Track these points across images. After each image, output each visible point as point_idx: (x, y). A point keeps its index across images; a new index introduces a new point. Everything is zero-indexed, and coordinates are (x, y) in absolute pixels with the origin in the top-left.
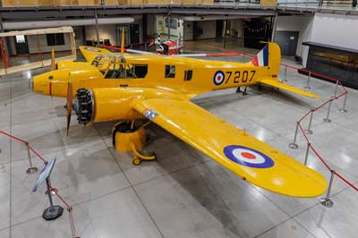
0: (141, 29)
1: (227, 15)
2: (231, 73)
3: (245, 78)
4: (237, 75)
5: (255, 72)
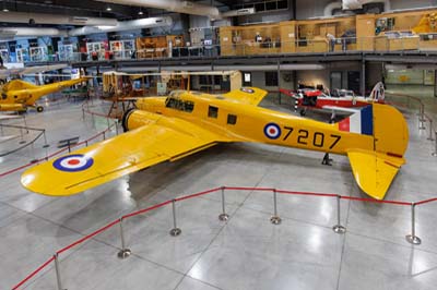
2: (292, 129)
3: (318, 142)
4: (304, 134)
5: (339, 138)
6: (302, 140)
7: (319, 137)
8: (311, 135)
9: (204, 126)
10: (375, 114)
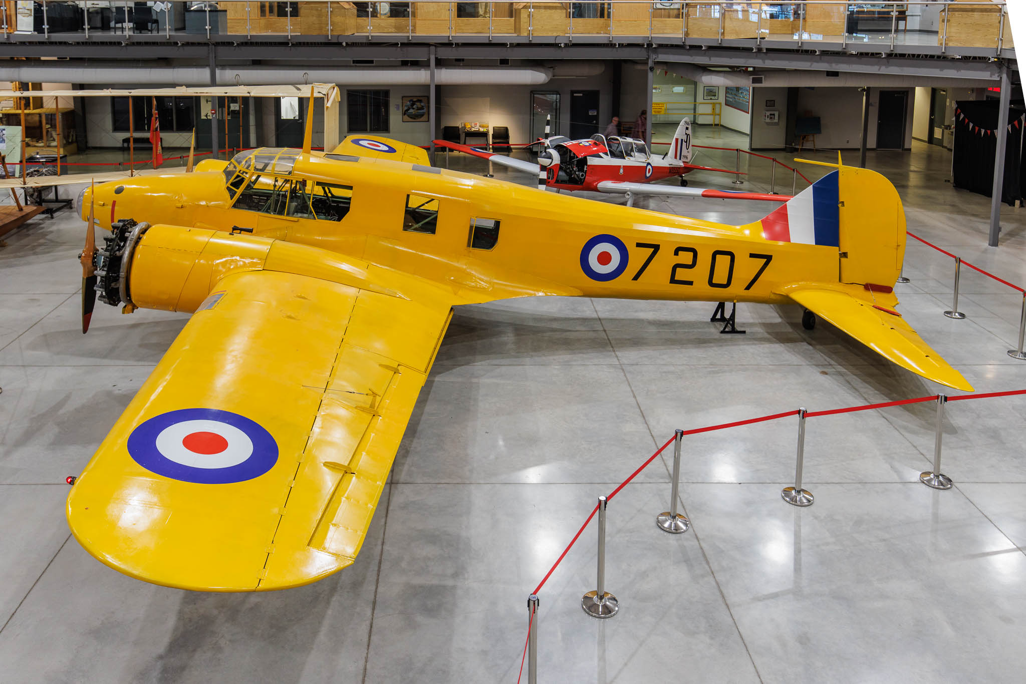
0: (604, 103)
1: (835, 74)
2: (656, 248)
3: (721, 276)
4: (686, 258)
5: (769, 258)
6: (681, 274)
7: (723, 262)
8: (704, 259)
9: (395, 261)
10: (844, 195)
